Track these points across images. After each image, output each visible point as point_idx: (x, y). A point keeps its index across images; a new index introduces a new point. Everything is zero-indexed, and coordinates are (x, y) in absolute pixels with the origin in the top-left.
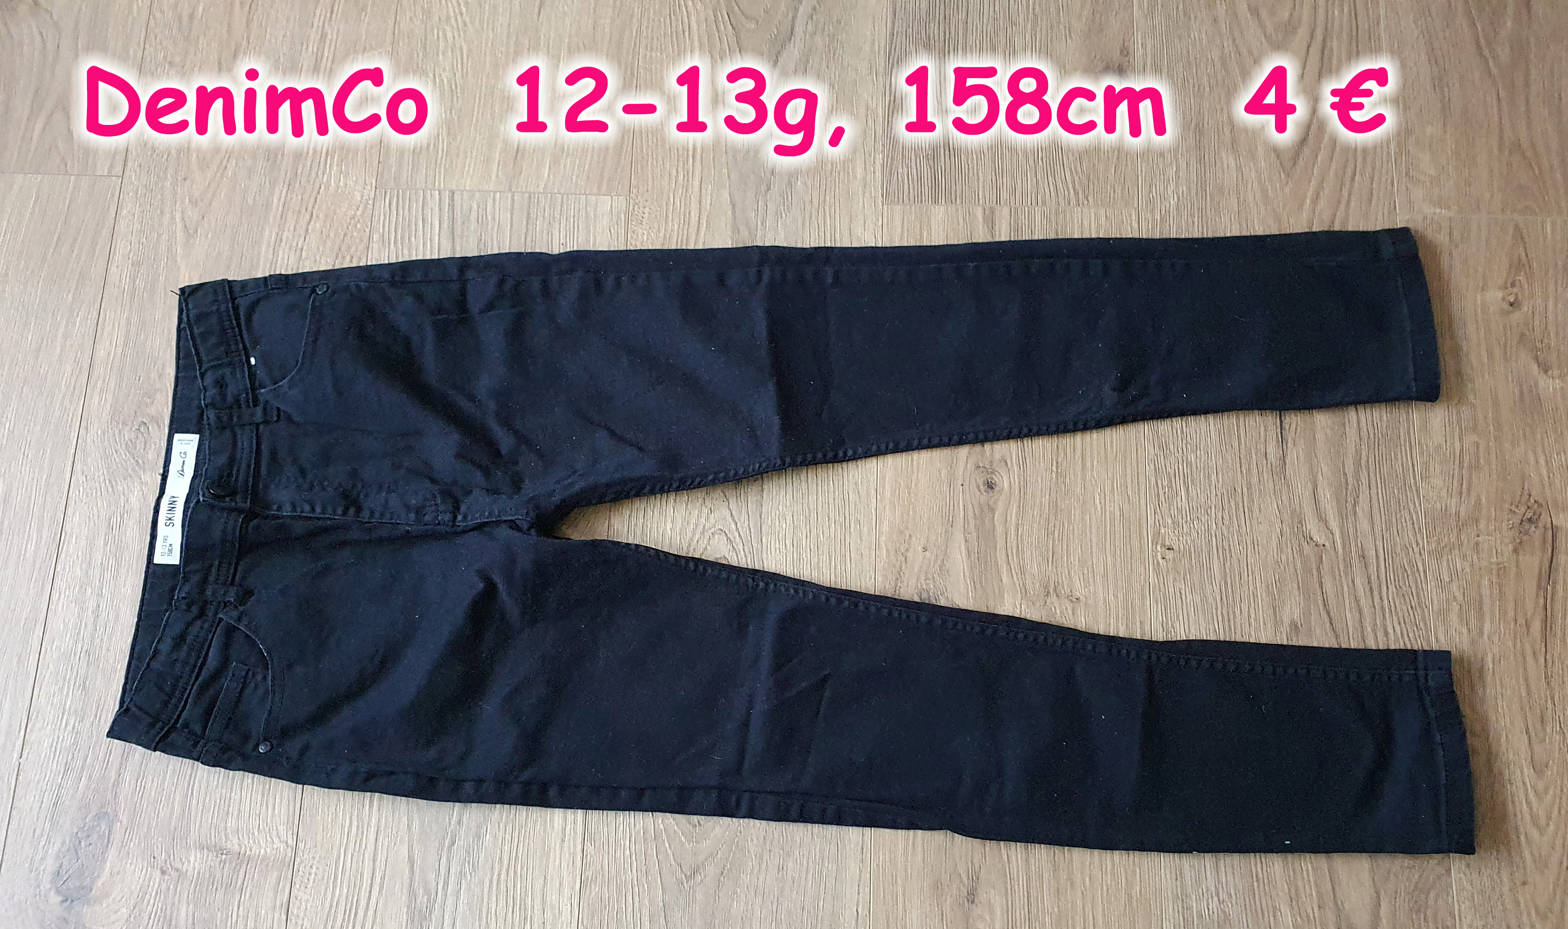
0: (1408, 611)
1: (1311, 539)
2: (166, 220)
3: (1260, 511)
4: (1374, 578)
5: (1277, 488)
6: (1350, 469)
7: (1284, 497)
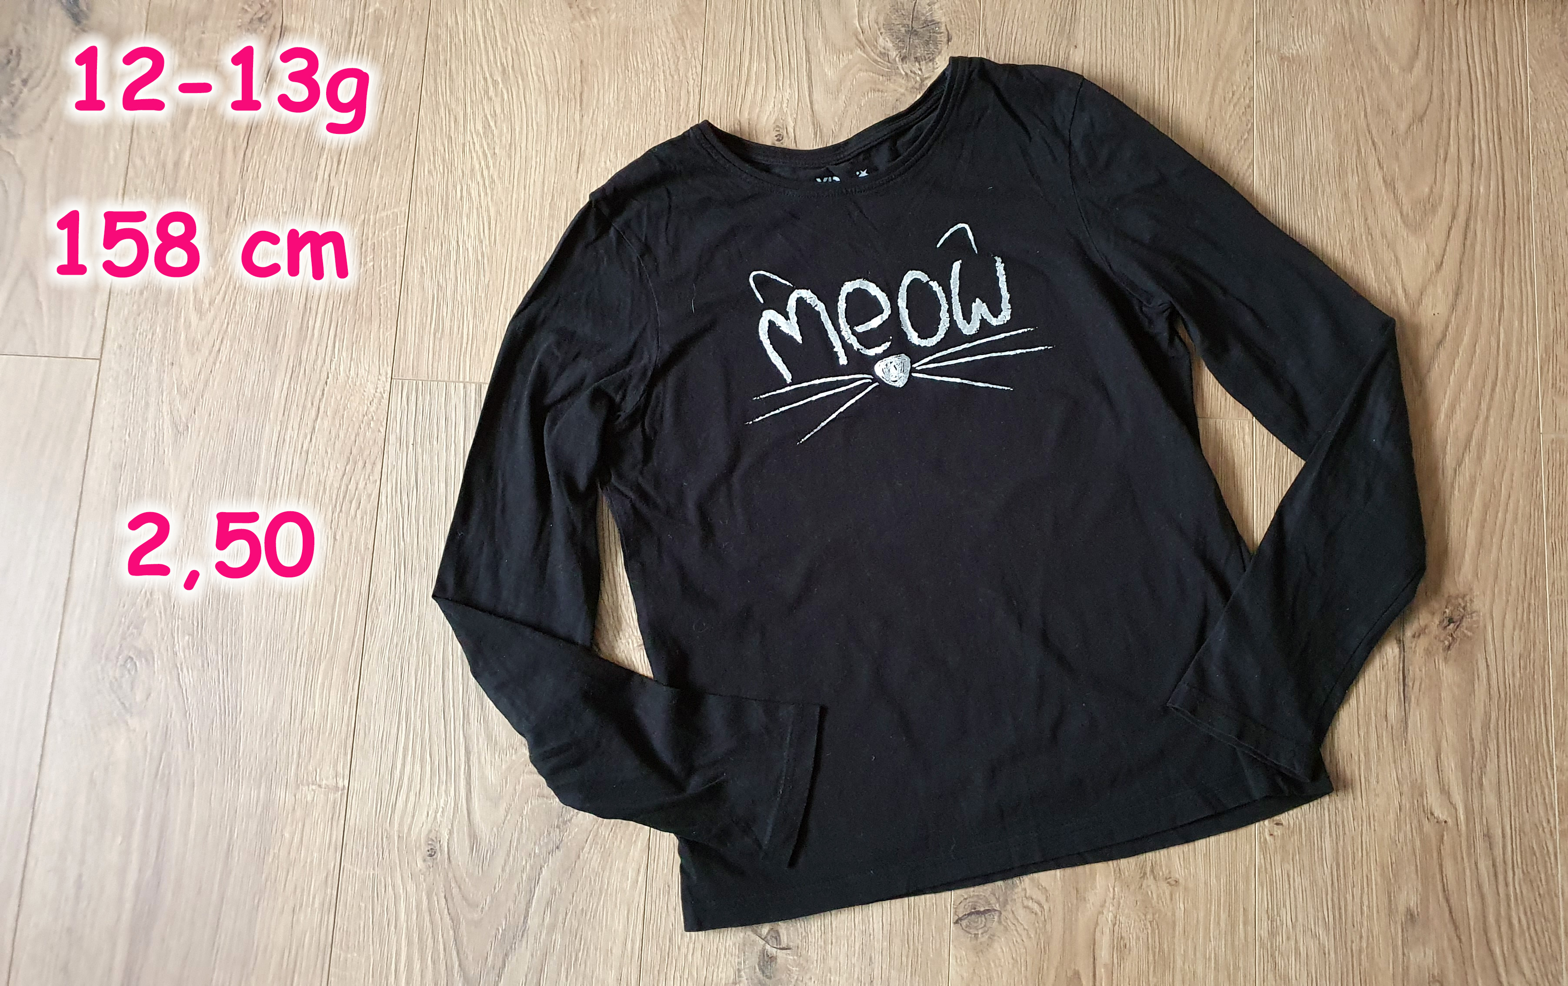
0: (1535, 900)
1: (1432, 814)
2: (150, 415)
3: (1378, 782)
4: (1499, 860)
5: (1397, 755)
6: (1477, 733)
7: (1404, 766)
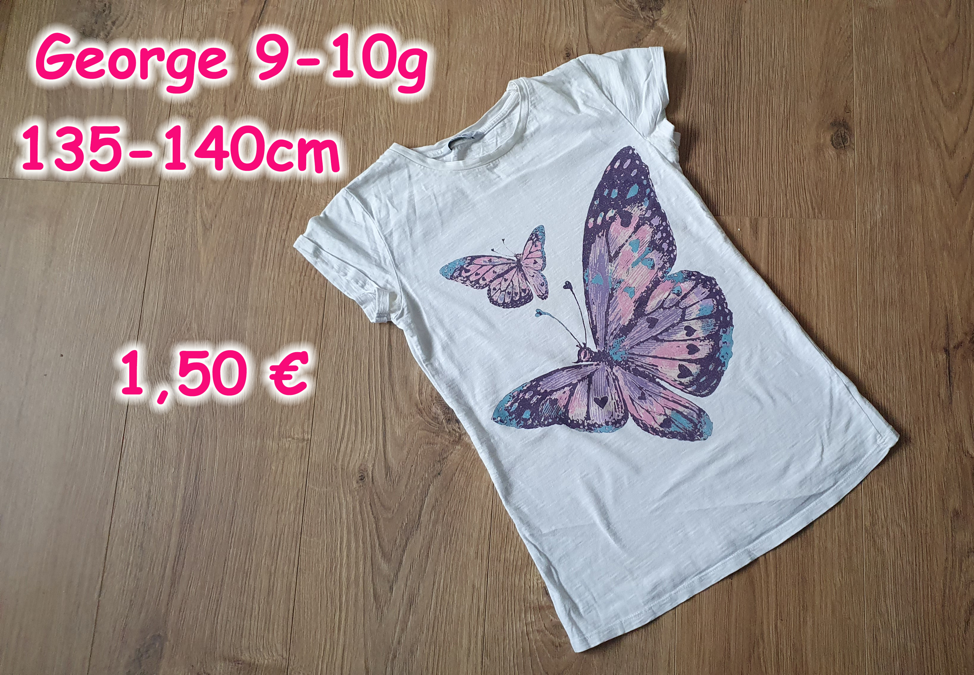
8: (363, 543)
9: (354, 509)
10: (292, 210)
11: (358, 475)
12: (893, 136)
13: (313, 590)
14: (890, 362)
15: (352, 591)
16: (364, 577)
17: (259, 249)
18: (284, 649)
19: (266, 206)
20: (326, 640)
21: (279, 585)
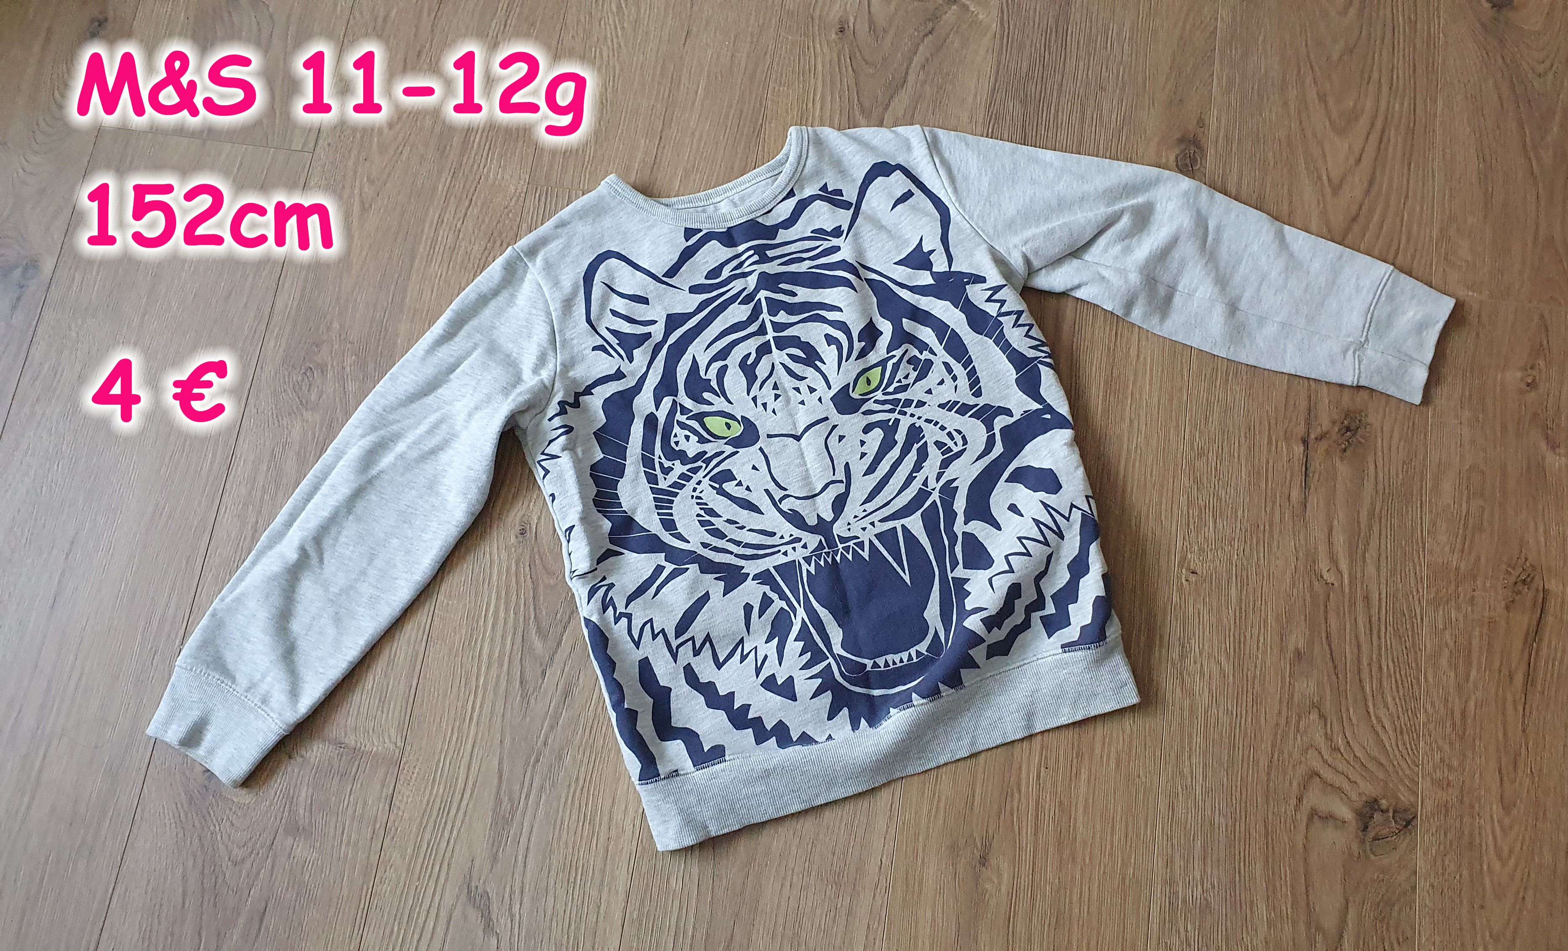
8: (515, 614)
9: (507, 571)
10: (473, 194)
11: (518, 528)
12: (1260, 160)
13: (445, 665)
14: (1226, 449)
15: (494, 672)
16: (510, 657)
17: (427, 239)
18: (399, 737)
19: (440, 187)
20: (452, 730)
21: (402, 655)
